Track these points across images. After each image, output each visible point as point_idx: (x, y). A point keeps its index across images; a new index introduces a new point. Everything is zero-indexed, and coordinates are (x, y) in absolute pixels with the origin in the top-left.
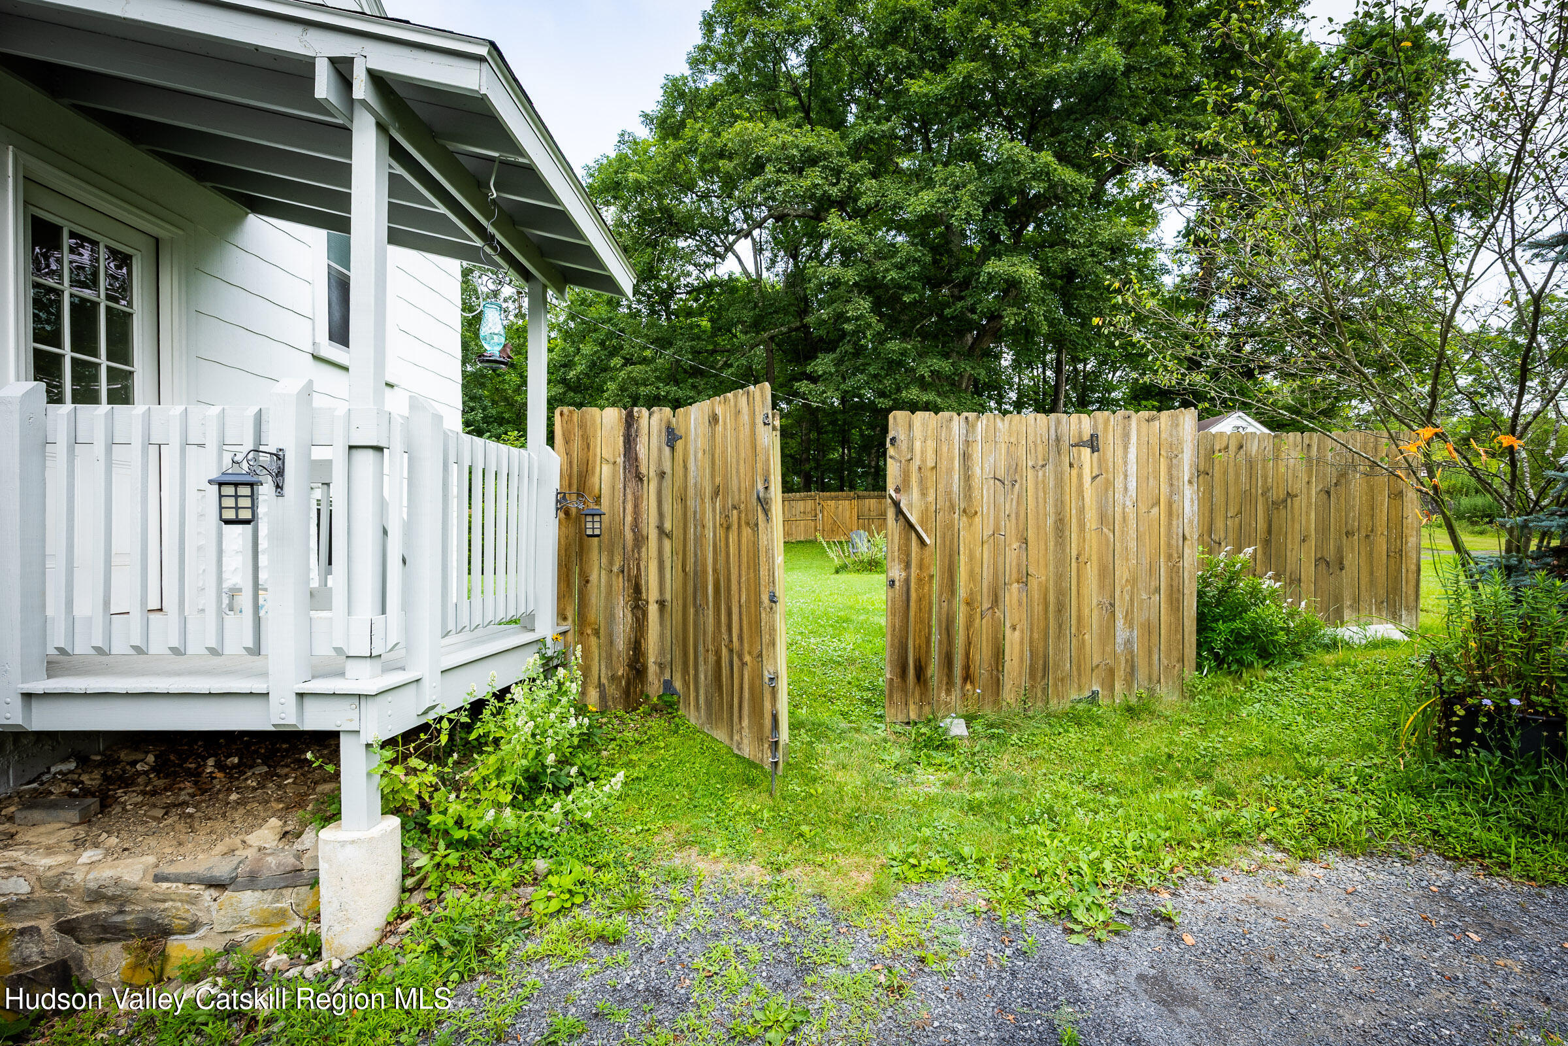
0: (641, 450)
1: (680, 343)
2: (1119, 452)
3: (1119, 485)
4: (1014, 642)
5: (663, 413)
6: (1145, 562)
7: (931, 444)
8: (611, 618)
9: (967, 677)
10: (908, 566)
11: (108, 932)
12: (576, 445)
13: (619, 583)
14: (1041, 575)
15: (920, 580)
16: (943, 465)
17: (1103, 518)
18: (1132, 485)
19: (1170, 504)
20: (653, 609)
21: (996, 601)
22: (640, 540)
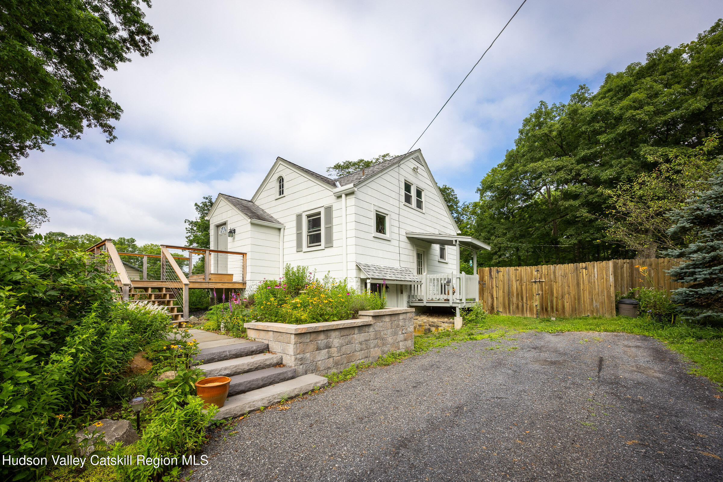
0: (492, 274)
1: (515, 229)
2: (592, 270)
3: (593, 275)
4: (567, 305)
5: (496, 268)
6: (600, 290)
7: (546, 271)
8: (488, 300)
9: (557, 310)
10: (542, 291)
11: (433, 326)
12: (482, 273)
13: (489, 294)
14: (573, 293)
15: (545, 294)
16: (549, 274)
17: (589, 282)
18: (596, 275)
19: (606, 279)
20: (495, 299)
21: (563, 297)
22: (492, 288)
